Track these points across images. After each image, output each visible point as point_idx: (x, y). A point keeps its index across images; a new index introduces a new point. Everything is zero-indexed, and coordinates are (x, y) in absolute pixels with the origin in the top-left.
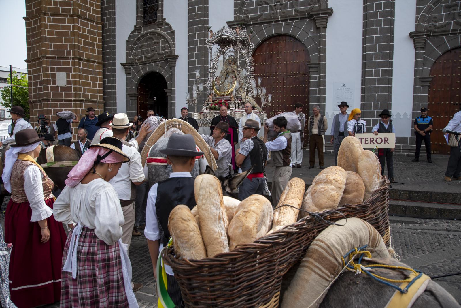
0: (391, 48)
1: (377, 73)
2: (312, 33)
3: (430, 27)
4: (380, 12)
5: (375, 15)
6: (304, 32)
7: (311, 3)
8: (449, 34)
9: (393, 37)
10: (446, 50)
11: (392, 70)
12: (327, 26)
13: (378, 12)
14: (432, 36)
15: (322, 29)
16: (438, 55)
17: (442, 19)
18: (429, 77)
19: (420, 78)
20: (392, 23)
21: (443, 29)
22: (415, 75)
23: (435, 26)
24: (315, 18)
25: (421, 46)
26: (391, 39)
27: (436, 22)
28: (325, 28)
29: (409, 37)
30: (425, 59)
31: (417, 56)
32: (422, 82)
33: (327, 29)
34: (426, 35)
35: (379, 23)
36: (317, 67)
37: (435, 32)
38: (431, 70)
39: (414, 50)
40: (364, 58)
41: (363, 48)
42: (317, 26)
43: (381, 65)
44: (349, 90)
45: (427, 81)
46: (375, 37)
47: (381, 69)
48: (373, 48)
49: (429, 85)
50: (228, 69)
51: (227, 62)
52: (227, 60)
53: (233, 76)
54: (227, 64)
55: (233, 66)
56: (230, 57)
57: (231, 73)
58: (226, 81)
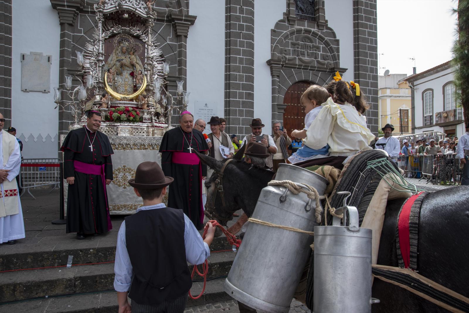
0: (252, 71)
1: (241, 95)
2: (171, 40)
3: (282, 58)
4: (242, 33)
5: (238, 35)
6: (161, 37)
7: (170, 5)
8: (296, 68)
9: (253, 60)
10: (294, 82)
11: (253, 94)
12: (188, 36)
13: (241, 32)
14: (285, 67)
15: (183, 37)
16: (289, 85)
17: (290, 54)
18: (283, 104)
19: (277, 105)
20: (252, 46)
21: (291, 62)
22: (273, 101)
23: (286, 58)
24: (175, 23)
25: (278, 75)
26: (252, 63)
27: (286, 54)
28: (186, 37)
29: (266, 64)
30: (279, 86)
31: (273, 83)
32: (279, 108)
33: (188, 39)
35: (242, 44)
37: (286, 64)
38: (284, 98)
39: (271, 77)
40: (228, 78)
41: (226, 67)
42: (177, 33)
43: (244, 87)
44: (212, 111)
45: (282, 109)
46: (239, 57)
47: (244, 91)
48: (237, 69)
49: (283, 112)
50: (122, 60)
51: (119, 50)
52: (118, 47)
53: (131, 72)
54: (118, 52)
55: (133, 56)
56: (123, 43)
57: (128, 67)
58: (118, 79)
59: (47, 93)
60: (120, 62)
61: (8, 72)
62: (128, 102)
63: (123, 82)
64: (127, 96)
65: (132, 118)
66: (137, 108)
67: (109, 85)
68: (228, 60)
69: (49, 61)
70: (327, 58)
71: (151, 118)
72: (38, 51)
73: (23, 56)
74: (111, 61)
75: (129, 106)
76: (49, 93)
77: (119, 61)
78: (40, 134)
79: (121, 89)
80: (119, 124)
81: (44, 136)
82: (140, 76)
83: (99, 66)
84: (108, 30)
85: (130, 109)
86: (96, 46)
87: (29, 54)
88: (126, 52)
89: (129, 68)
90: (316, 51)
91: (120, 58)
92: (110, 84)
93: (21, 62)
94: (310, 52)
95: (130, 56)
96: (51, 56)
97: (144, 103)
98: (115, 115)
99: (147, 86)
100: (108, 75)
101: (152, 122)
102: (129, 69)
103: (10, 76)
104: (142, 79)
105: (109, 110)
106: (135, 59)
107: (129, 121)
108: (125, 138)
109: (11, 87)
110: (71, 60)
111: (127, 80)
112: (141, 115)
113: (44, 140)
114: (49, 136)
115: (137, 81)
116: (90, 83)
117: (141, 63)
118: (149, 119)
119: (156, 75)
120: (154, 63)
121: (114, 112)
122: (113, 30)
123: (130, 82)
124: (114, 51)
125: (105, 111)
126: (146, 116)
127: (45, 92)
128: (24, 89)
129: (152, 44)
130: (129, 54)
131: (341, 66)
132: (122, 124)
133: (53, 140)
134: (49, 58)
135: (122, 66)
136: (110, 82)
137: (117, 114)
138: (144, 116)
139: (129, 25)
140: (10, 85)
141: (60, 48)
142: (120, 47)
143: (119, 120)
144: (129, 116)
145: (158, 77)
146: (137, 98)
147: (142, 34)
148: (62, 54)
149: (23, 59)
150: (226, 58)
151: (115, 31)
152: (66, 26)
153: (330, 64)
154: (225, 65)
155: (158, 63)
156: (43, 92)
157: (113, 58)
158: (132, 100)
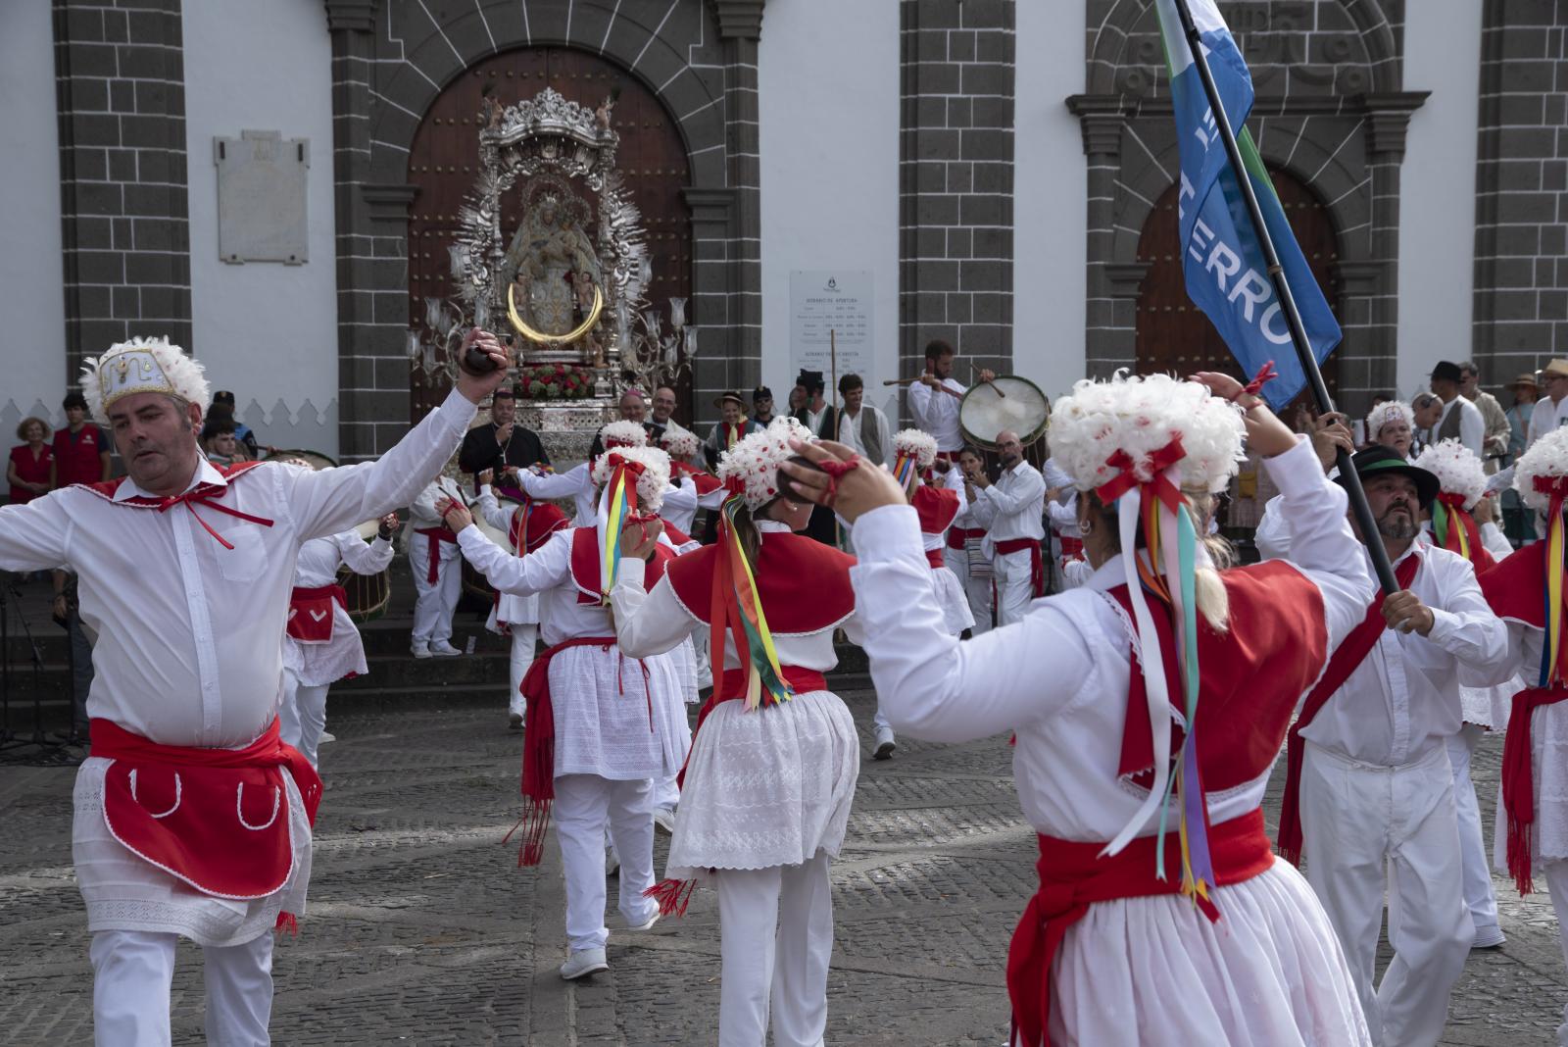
0: (1005, 147)
1: (959, 243)
2: (701, 56)
3: (1134, 78)
4: (965, 2)
5: (948, 14)
6: (665, 48)
9: (1012, 104)
11: (1011, 233)
12: (762, 35)
14: (1143, 113)
15: (742, 44)
16: (1163, 186)
18: (1134, 263)
19: (1107, 268)
20: (1005, 48)
22: (1092, 253)
23: (1150, 78)
25: (1109, 150)
26: (1005, 113)
27: (1152, 61)
28: (755, 40)
29: (1066, 111)
30: (1119, 193)
31: (1094, 183)
32: (1116, 281)
33: (763, 48)
34: (1123, 110)
35: (962, 49)
36: (723, 206)
37: (1151, 101)
38: (1141, 238)
39: (1084, 159)
40: (910, 179)
41: (904, 137)
42: (719, 30)
43: (973, 211)
44: (852, 305)
45: (1132, 281)
46: (950, 100)
47: (972, 227)
48: (945, 145)
49: (1136, 293)
50: (545, 243)
51: (537, 217)
52: (534, 210)
53: (566, 271)
54: (533, 222)
55: (570, 234)
56: (545, 199)
57: (558, 260)
58: (539, 294)
59: (299, 265)
60: (539, 247)
61: (178, 202)
62: (561, 352)
63: (549, 300)
64: (559, 338)
65: (570, 391)
66: (582, 364)
67: (518, 311)
68: (910, 113)
69: (301, 158)
70: (1341, 52)
71: (614, 386)
72: (266, 125)
73: (222, 145)
74: (519, 245)
75: (564, 360)
76: (304, 265)
77: (536, 244)
78: (281, 400)
79: (545, 317)
80: (543, 404)
81: (294, 406)
82: (588, 284)
83: (495, 271)
84: (510, 170)
85: (567, 368)
86: (483, 212)
87: (235, 136)
88: (556, 221)
89: (562, 261)
90: (1287, 27)
91: (539, 238)
92: (521, 308)
93: (216, 165)
94: (1264, 38)
95: (562, 233)
96: (307, 141)
97: (597, 355)
98: (536, 385)
99: (604, 309)
100: (515, 289)
101: (615, 396)
102: (561, 265)
103: (185, 214)
104: (592, 295)
105: (520, 372)
106: (577, 239)
107: (564, 397)
108: (556, 435)
109: (188, 250)
110: (369, 152)
111: (557, 293)
112: (589, 381)
113: (294, 419)
114: (308, 408)
115: (581, 298)
116: (481, 319)
117: (589, 247)
118: (607, 390)
119: (628, 274)
120: (621, 243)
121: (533, 379)
122: (520, 170)
123: (565, 298)
124: (525, 220)
125: (513, 375)
126: (601, 383)
127: (292, 261)
128: (228, 254)
129: (615, 196)
130: (561, 227)
131: (1410, 83)
132: (549, 404)
133: (321, 419)
134: (300, 148)
135: (545, 259)
136: (520, 303)
137: (538, 383)
138: (597, 385)
139: (558, 152)
140: (186, 245)
141: (335, 113)
142: (538, 211)
143: (544, 396)
144: (566, 387)
145: (630, 279)
146: (582, 339)
147: (591, 173)
148: (342, 133)
149: (223, 156)
150: (904, 104)
151: (525, 172)
152: (352, 37)
153: (1356, 77)
154: (901, 133)
155: (630, 244)
156: (288, 260)
157: (522, 237)
158: (569, 346)
